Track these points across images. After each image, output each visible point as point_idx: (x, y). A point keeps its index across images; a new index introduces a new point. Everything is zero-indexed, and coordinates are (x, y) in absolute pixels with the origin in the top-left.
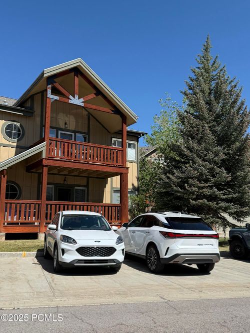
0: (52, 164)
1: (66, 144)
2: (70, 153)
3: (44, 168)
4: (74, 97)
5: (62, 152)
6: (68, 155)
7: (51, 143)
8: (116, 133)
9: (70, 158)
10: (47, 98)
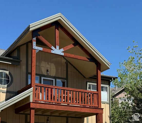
0: (38, 107)
1: (50, 89)
2: (53, 97)
3: (32, 110)
4: (56, 48)
5: (46, 96)
6: (51, 98)
7: (36, 89)
8: (91, 78)
9: (53, 101)
10: (32, 49)
